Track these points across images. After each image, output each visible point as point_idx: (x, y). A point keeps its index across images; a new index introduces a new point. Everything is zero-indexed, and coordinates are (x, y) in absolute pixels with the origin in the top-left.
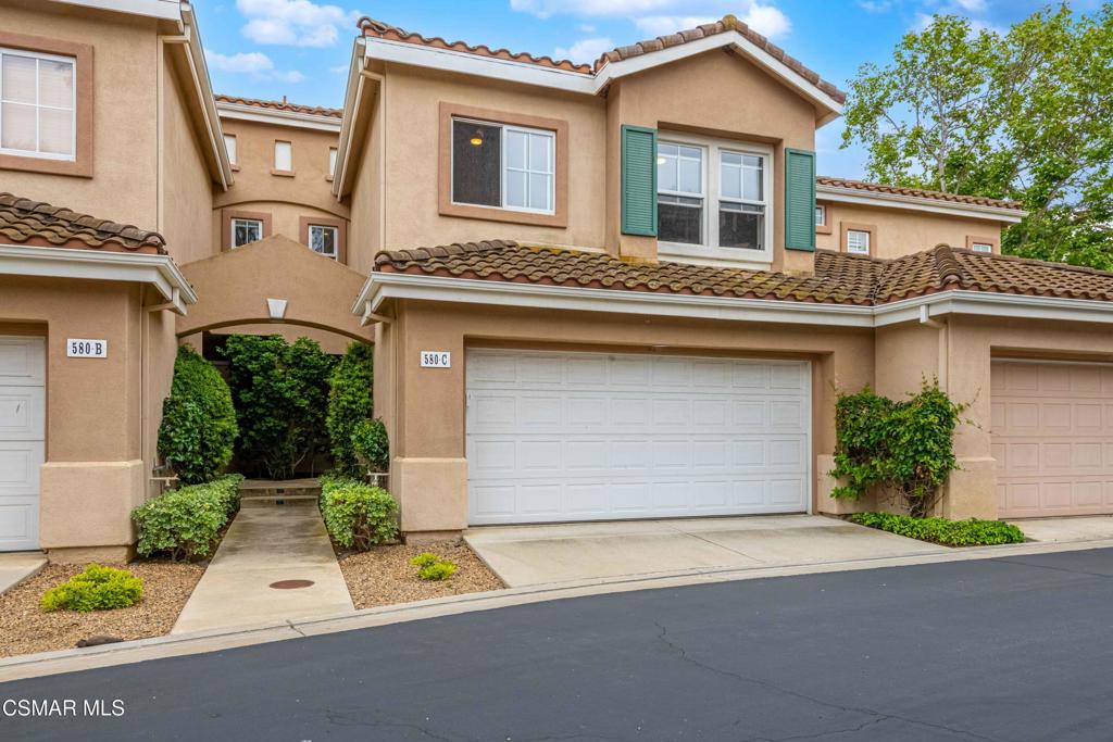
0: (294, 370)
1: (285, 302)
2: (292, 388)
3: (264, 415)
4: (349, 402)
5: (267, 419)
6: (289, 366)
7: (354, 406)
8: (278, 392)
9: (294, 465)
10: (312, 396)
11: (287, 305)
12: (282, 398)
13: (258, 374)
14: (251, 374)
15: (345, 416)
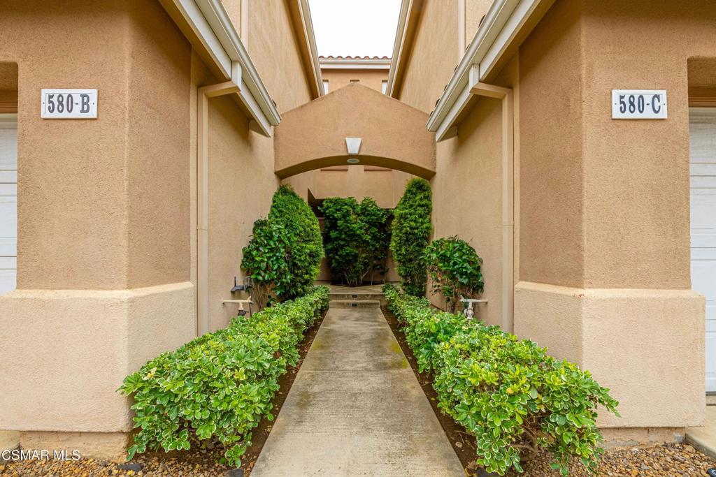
0: (362, 217)
1: (360, 139)
2: (361, 228)
3: (344, 245)
4: (412, 228)
5: (346, 248)
6: (359, 215)
7: (416, 231)
8: (352, 230)
9: (362, 278)
10: (372, 233)
11: (361, 142)
12: (355, 235)
13: (340, 220)
14: (336, 220)
15: (407, 240)
